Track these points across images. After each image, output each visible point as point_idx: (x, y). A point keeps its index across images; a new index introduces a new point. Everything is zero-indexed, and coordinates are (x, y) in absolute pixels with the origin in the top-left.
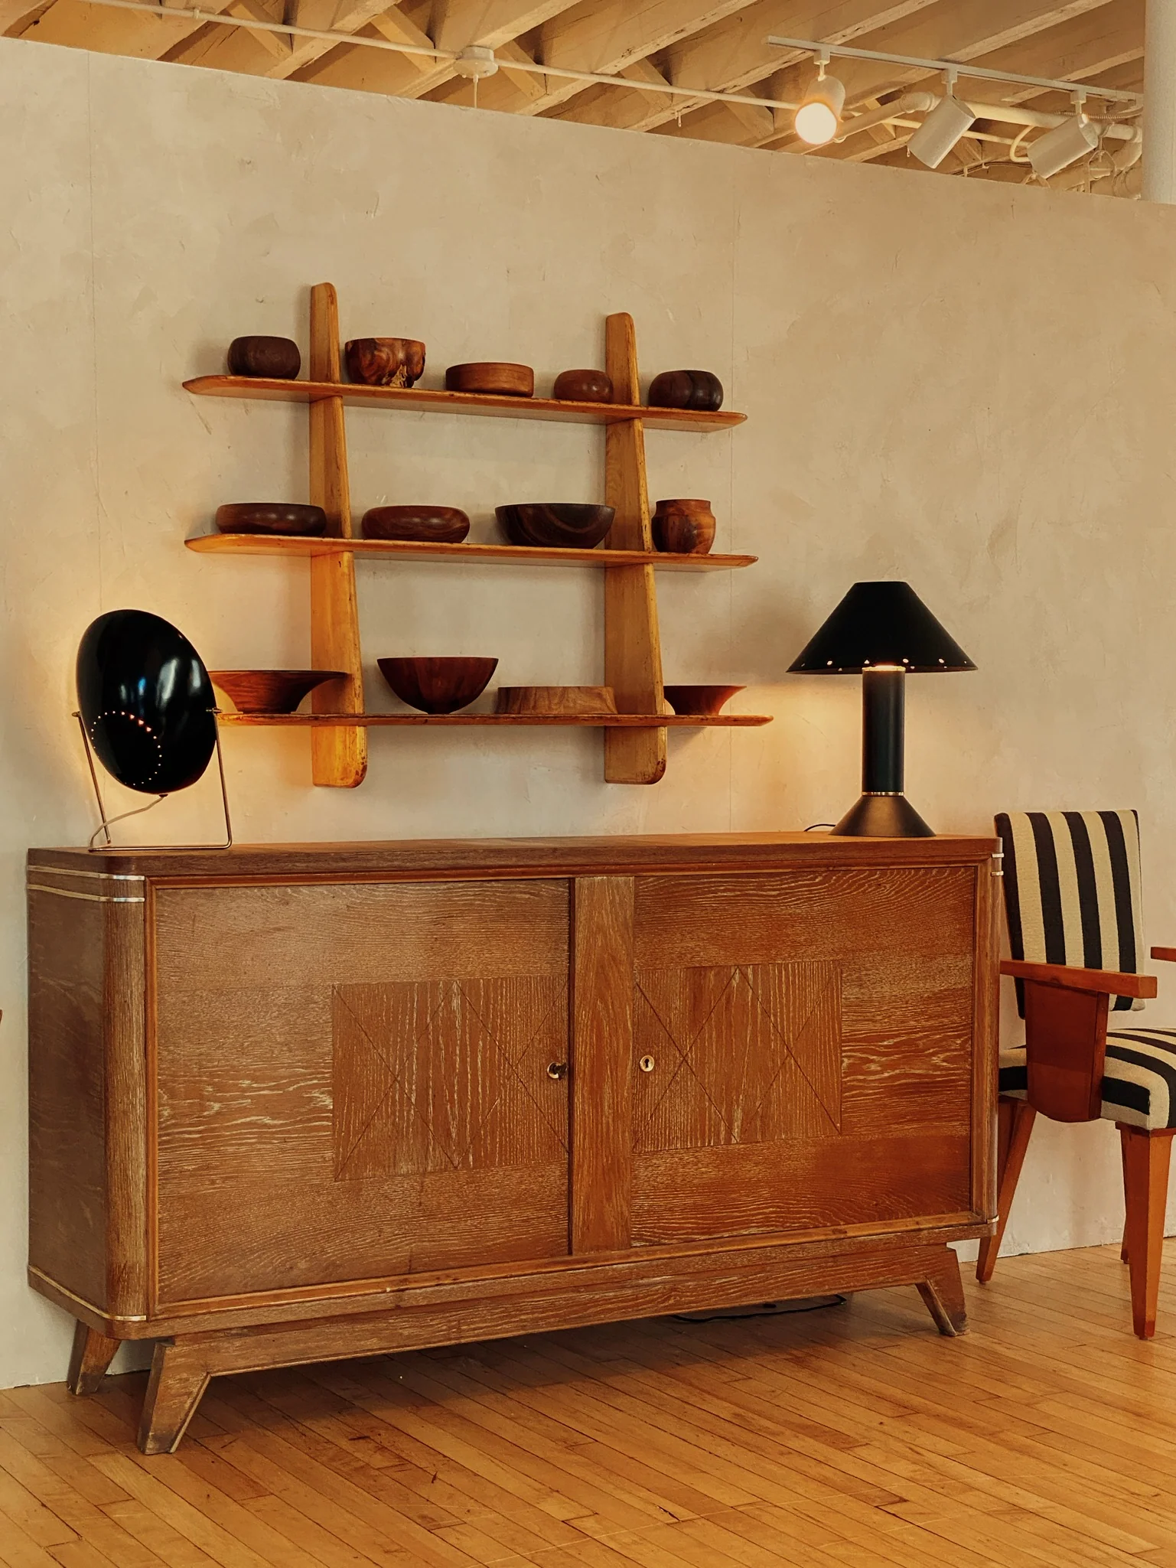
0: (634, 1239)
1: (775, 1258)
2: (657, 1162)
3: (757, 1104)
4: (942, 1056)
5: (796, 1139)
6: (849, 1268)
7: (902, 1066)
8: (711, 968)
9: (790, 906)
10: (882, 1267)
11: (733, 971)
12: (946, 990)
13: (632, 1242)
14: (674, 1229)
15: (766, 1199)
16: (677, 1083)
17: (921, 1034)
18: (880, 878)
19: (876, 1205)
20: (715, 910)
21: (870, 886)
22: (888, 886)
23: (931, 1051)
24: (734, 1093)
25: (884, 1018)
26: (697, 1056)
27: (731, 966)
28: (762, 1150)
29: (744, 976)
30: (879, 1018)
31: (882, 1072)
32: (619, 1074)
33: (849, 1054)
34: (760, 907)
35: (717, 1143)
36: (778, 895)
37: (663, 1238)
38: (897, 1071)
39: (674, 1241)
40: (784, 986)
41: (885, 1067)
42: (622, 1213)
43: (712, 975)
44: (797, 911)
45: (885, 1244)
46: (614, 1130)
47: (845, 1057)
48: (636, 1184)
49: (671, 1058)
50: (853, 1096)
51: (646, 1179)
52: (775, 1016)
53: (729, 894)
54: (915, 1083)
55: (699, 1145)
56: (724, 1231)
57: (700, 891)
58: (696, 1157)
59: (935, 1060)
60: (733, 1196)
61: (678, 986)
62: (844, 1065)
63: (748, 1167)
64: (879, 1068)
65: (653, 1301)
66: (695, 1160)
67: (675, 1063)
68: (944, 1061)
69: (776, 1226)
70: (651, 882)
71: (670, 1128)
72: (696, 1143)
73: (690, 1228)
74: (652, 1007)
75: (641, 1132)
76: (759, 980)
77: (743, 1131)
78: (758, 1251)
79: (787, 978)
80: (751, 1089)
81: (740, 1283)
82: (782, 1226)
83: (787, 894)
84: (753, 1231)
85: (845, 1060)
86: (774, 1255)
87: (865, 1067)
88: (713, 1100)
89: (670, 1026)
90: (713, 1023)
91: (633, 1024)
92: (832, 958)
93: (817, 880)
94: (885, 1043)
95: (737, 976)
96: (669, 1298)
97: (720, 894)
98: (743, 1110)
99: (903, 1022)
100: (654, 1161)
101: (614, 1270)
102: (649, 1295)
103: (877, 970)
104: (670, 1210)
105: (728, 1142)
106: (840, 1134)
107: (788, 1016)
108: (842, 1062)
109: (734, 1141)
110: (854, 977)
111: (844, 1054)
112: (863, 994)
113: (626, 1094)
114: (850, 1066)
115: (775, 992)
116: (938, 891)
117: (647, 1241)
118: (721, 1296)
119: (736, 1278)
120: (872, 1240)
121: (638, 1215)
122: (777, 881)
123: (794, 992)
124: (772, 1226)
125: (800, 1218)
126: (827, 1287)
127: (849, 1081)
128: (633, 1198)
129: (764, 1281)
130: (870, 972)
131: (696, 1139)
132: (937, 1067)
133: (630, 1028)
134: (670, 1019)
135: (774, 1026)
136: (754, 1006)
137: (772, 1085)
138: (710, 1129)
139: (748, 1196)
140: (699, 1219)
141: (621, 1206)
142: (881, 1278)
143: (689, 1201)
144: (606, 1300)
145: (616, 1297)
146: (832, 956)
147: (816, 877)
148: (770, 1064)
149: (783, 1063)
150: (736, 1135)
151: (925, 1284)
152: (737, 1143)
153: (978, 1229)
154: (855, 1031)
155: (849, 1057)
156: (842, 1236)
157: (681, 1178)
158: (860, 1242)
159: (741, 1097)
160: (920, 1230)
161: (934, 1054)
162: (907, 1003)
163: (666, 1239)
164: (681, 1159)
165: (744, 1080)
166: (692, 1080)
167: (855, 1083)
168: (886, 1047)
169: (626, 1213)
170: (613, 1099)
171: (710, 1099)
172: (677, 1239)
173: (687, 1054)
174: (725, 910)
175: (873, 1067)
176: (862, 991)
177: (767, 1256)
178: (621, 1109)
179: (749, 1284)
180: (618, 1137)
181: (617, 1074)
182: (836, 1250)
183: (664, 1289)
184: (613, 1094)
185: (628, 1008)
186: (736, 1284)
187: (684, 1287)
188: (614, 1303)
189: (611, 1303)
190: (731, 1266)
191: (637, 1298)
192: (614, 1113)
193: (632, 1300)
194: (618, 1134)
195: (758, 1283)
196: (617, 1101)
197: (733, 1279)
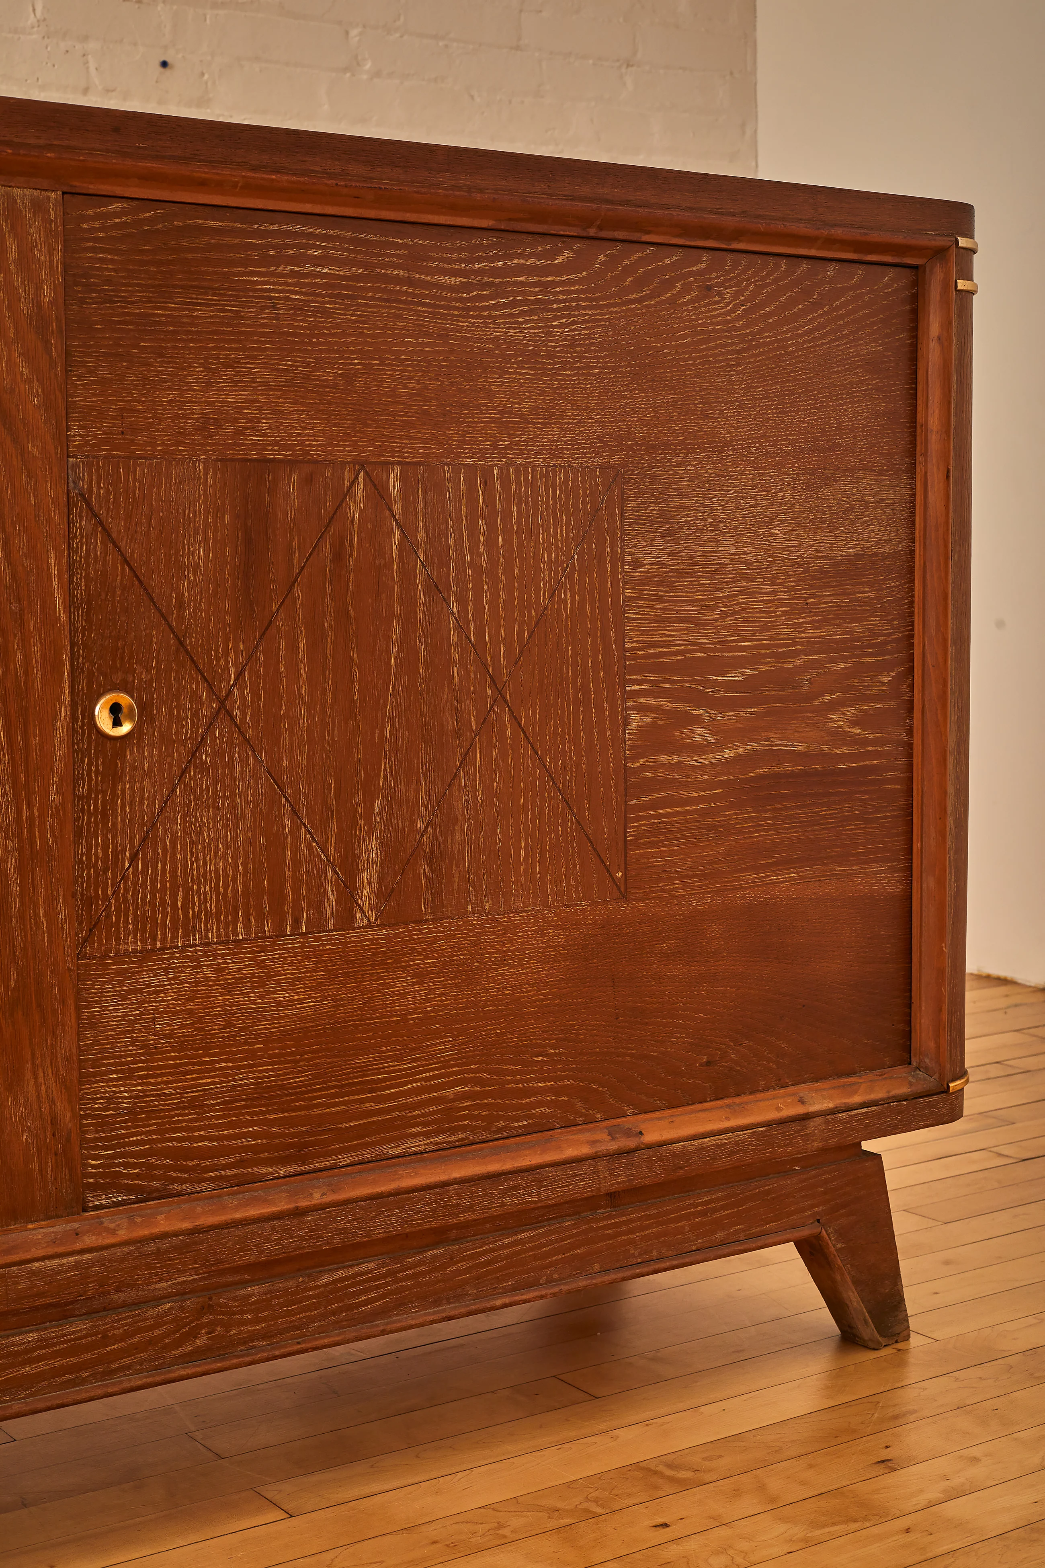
0: (94, 1187)
1: (470, 1208)
2: (155, 981)
3: (420, 824)
4: (850, 712)
5: (517, 911)
6: (649, 1217)
7: (764, 734)
8: (292, 464)
9: (494, 318)
10: (724, 1208)
11: (348, 474)
12: (858, 556)
13: (89, 1196)
14: (210, 1154)
15: (446, 1064)
16: (204, 768)
17: (805, 659)
18: (709, 270)
19: (708, 1063)
20: (298, 309)
21: (687, 289)
22: (728, 293)
23: (827, 698)
24: (359, 797)
25: (726, 615)
26: (256, 696)
27: (344, 464)
28: (436, 940)
29: (379, 491)
30: (710, 615)
31: (718, 747)
32: (35, 742)
33: (642, 701)
34: (418, 313)
35: (316, 926)
36: (465, 287)
37: (174, 1180)
38: (753, 746)
39: (203, 1186)
40: (481, 522)
41: (726, 736)
42: (54, 1121)
43: (292, 485)
44: (513, 333)
45: (732, 1153)
46: (22, 895)
47: (633, 708)
48: (95, 1043)
49: (184, 700)
50: (654, 805)
51: (124, 1026)
52: (462, 601)
53: (333, 270)
54: (793, 774)
55: (268, 930)
56: (341, 1151)
57: (254, 255)
58: (261, 965)
59: (837, 720)
60: (361, 1060)
61: (200, 506)
62: (632, 727)
63: (400, 985)
64: (713, 739)
65: (151, 1342)
66: (260, 972)
67: (196, 714)
68: (854, 723)
69: (473, 1129)
70: (116, 214)
71: (188, 890)
72: (261, 927)
73: (246, 1148)
74: (126, 561)
75: (106, 898)
76: (420, 506)
77: (384, 894)
78: (428, 1195)
79: (490, 503)
80: (402, 787)
81: (383, 1276)
82: (485, 1129)
83: (485, 285)
84: (415, 1145)
85: (635, 716)
86: (467, 1202)
87: (679, 734)
88: (302, 812)
89: (180, 618)
90: (300, 613)
91: (71, 603)
92: (598, 461)
93: (560, 259)
94: (726, 677)
95: (360, 490)
96: (194, 1334)
97: (309, 267)
98: (384, 843)
99: (765, 628)
100: (146, 978)
101: (34, 1273)
102: (139, 1331)
103: (705, 497)
104: (195, 1104)
105: (346, 920)
106: (624, 896)
107: (494, 601)
108: (626, 720)
109: (360, 920)
110: (653, 509)
111: (630, 702)
112: (672, 554)
113: (54, 797)
114: (644, 731)
115: (459, 541)
116: (841, 317)
117: (129, 1190)
118: (334, 1313)
119: (371, 1265)
120: (701, 1149)
121: (103, 1124)
122: (460, 250)
123: (508, 541)
124: (463, 1129)
125: (532, 1106)
126: (597, 1267)
127: (643, 768)
128: (83, 1078)
129: (443, 1267)
130: (689, 502)
131: (261, 918)
132: (839, 737)
133: (63, 617)
134: (180, 596)
135: (459, 627)
136: (407, 575)
137: (455, 776)
138: (296, 890)
139: (399, 1058)
140: (272, 1123)
141: (53, 1102)
142: (720, 1235)
143: (245, 1079)
144: (18, 1353)
145: (44, 1343)
146: (598, 454)
147: (558, 252)
148: (450, 723)
149: (484, 722)
150: (366, 904)
151: (818, 1237)
152: (369, 925)
153: (929, 1105)
154: (655, 645)
155: (642, 709)
156: (631, 1143)
157: (220, 1021)
158: (674, 1155)
159: (377, 806)
160: (807, 1117)
161: (833, 706)
162: (773, 583)
163: (183, 1181)
164: (219, 970)
165: (385, 764)
166: (244, 762)
167: (658, 773)
168: (729, 686)
169: (67, 1117)
170: (19, 812)
171: (294, 812)
172: (213, 1179)
173: (230, 693)
174: (325, 312)
175: (699, 735)
176: (673, 547)
177: (453, 1206)
178: (43, 837)
179: (408, 1278)
180: (37, 915)
181: (26, 739)
182: (620, 1179)
183: (182, 1308)
184: (17, 796)
185: (52, 561)
186: (375, 1279)
187: (234, 1299)
188: (39, 1359)
189: (30, 1362)
190: (361, 1237)
191: (106, 1340)
192: (20, 850)
193: (88, 1348)
194: (36, 906)
195: (429, 1272)
196: (31, 819)
197: (364, 1267)
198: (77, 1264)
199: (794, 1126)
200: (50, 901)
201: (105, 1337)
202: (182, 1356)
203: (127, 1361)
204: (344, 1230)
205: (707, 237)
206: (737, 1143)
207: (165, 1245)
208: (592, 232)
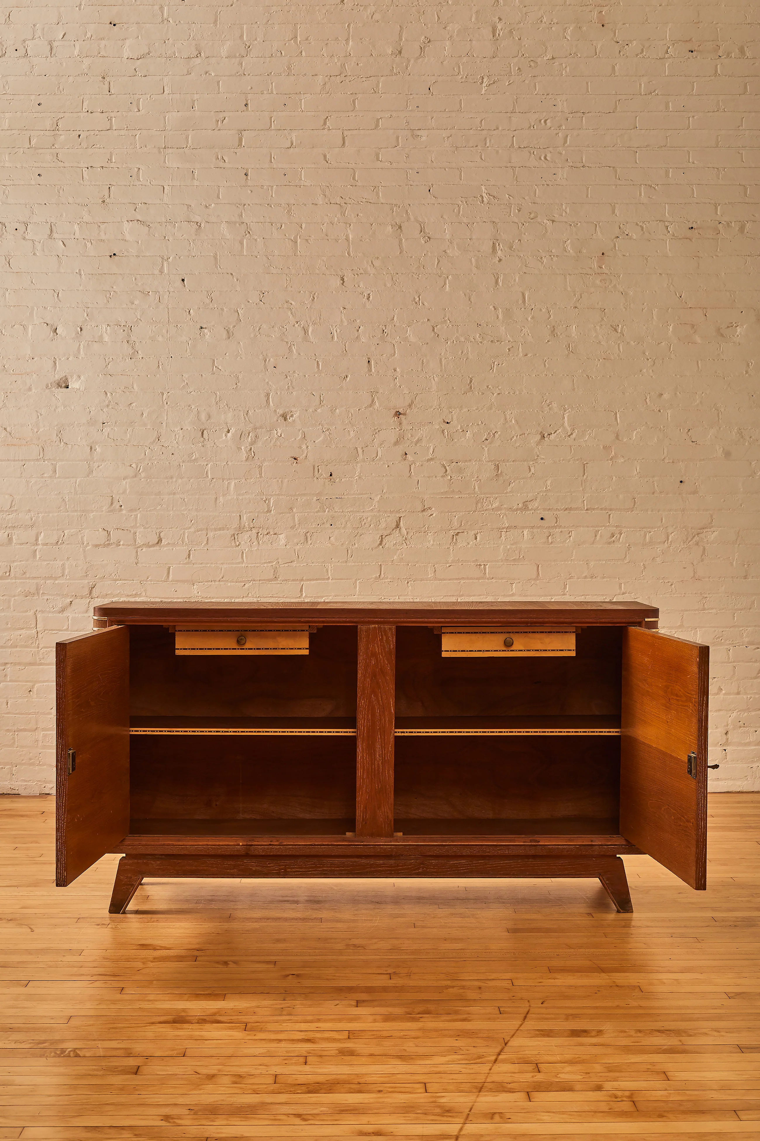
1: (489, 852)
6: (544, 864)
45: (569, 851)
46: (382, 769)
65: (408, 868)
78: (477, 847)
81: (467, 865)
96: (419, 869)
101: (381, 848)
102: (406, 865)
113: (390, 749)
118: (454, 871)
119: (464, 861)
120: (558, 848)
129: (483, 865)
133: (393, 711)
141: (387, 813)
144: (378, 865)
145: (384, 864)
156: (537, 844)
158: (549, 849)
169: (391, 817)
170: (382, 751)
177: (484, 851)
178: (387, 758)
179: (474, 866)
180: (385, 773)
181: (384, 737)
182: (532, 852)
183: (416, 862)
184: (382, 748)
185: (391, 700)
186: (464, 865)
187: (429, 863)
188: (383, 867)
189: (381, 867)
190: (459, 854)
191: (398, 866)
192: (382, 759)
193: (395, 867)
194: (385, 771)
195: (479, 866)
196: (385, 753)
197: (462, 861)
198: (391, 848)
199: (590, 847)
200: (389, 771)
201: (398, 865)
202: (415, 873)
203: (402, 871)
204: (455, 852)
205: (564, 624)
206: (570, 849)
207: (411, 847)
208: (529, 625)
